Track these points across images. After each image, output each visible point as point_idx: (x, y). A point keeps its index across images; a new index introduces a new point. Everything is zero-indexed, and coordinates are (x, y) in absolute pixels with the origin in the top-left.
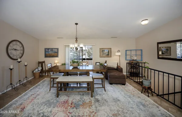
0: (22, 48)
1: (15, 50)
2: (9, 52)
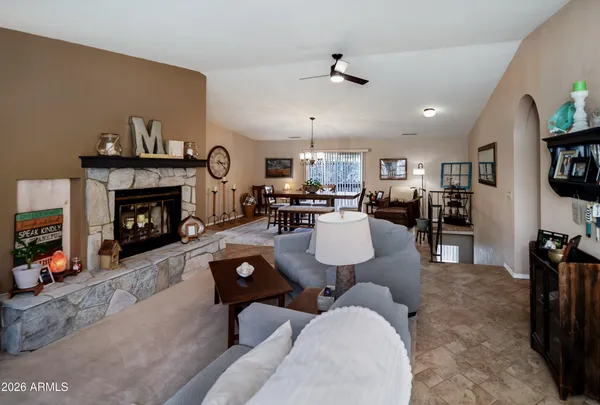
0: (227, 160)
1: (218, 162)
2: (211, 166)
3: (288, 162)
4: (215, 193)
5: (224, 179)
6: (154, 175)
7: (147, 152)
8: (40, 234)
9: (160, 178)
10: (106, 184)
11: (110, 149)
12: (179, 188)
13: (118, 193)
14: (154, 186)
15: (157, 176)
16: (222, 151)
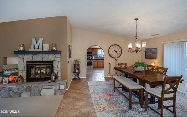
0: (120, 50)
2: (110, 53)
3: (154, 50)
4: (110, 64)
5: (116, 59)
6: (40, 57)
7: (35, 49)
8: (10, 70)
9: (43, 58)
10: (23, 59)
11: (21, 49)
12: (52, 62)
13: (27, 62)
14: (40, 60)
15: (41, 57)
16: (117, 46)
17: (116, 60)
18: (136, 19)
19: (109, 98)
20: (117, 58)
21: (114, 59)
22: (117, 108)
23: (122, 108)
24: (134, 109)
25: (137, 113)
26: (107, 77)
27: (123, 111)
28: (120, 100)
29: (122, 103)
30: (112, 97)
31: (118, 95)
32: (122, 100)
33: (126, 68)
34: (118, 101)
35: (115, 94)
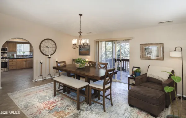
0: (54, 46)
1: (47, 47)
2: (42, 49)
3: (88, 47)
4: (42, 63)
5: (49, 56)
16: (50, 41)
17: (50, 58)
18: (81, 15)
19: (53, 107)
20: (51, 55)
21: (47, 57)
22: (67, 115)
23: (72, 112)
24: (84, 108)
25: (88, 111)
26: (37, 80)
27: (75, 115)
28: (66, 104)
29: (70, 106)
30: (55, 104)
31: (61, 100)
32: (68, 104)
33: (65, 66)
34: (65, 106)
35: (57, 100)
